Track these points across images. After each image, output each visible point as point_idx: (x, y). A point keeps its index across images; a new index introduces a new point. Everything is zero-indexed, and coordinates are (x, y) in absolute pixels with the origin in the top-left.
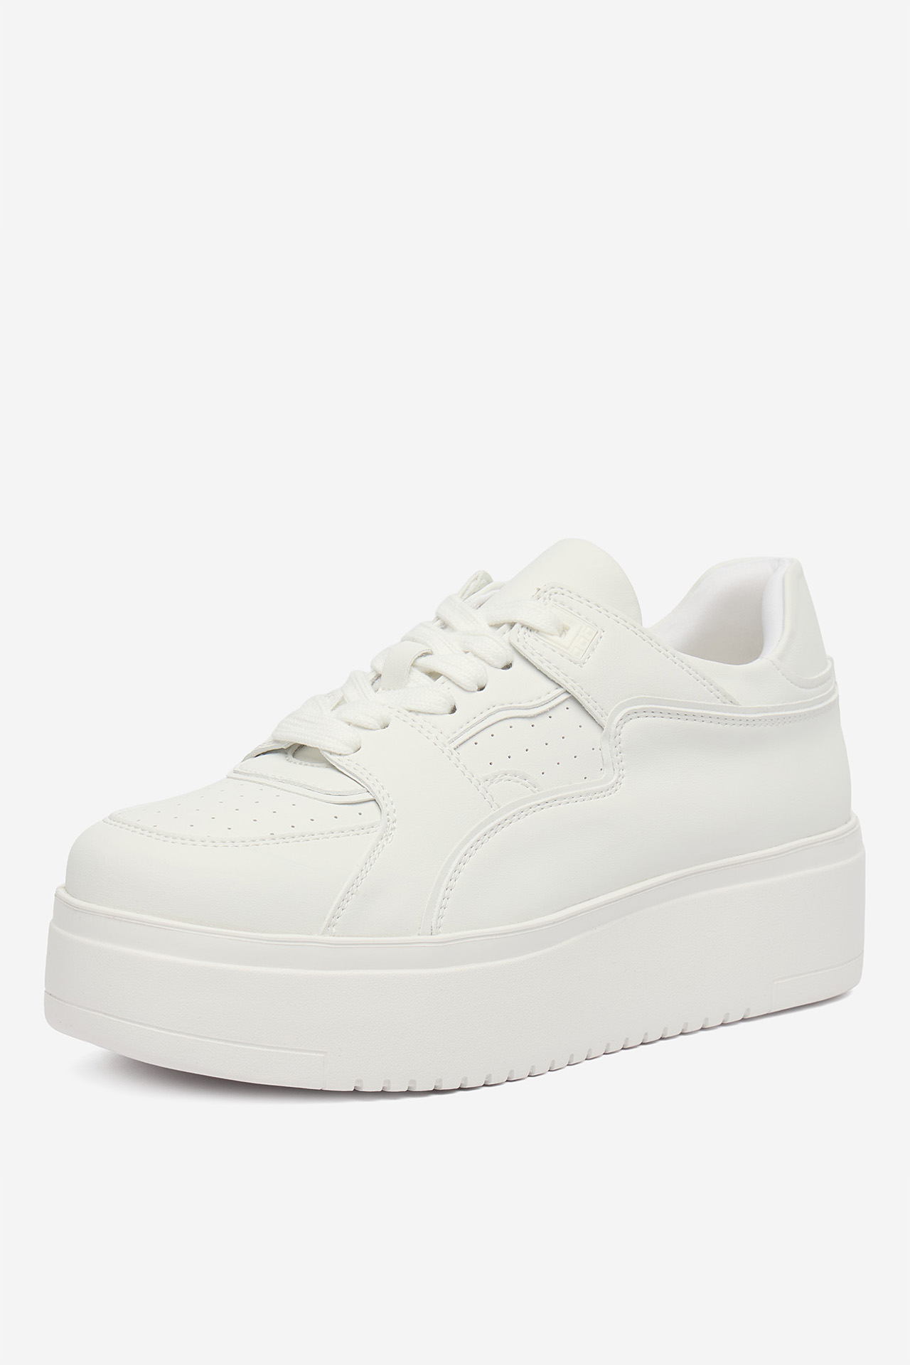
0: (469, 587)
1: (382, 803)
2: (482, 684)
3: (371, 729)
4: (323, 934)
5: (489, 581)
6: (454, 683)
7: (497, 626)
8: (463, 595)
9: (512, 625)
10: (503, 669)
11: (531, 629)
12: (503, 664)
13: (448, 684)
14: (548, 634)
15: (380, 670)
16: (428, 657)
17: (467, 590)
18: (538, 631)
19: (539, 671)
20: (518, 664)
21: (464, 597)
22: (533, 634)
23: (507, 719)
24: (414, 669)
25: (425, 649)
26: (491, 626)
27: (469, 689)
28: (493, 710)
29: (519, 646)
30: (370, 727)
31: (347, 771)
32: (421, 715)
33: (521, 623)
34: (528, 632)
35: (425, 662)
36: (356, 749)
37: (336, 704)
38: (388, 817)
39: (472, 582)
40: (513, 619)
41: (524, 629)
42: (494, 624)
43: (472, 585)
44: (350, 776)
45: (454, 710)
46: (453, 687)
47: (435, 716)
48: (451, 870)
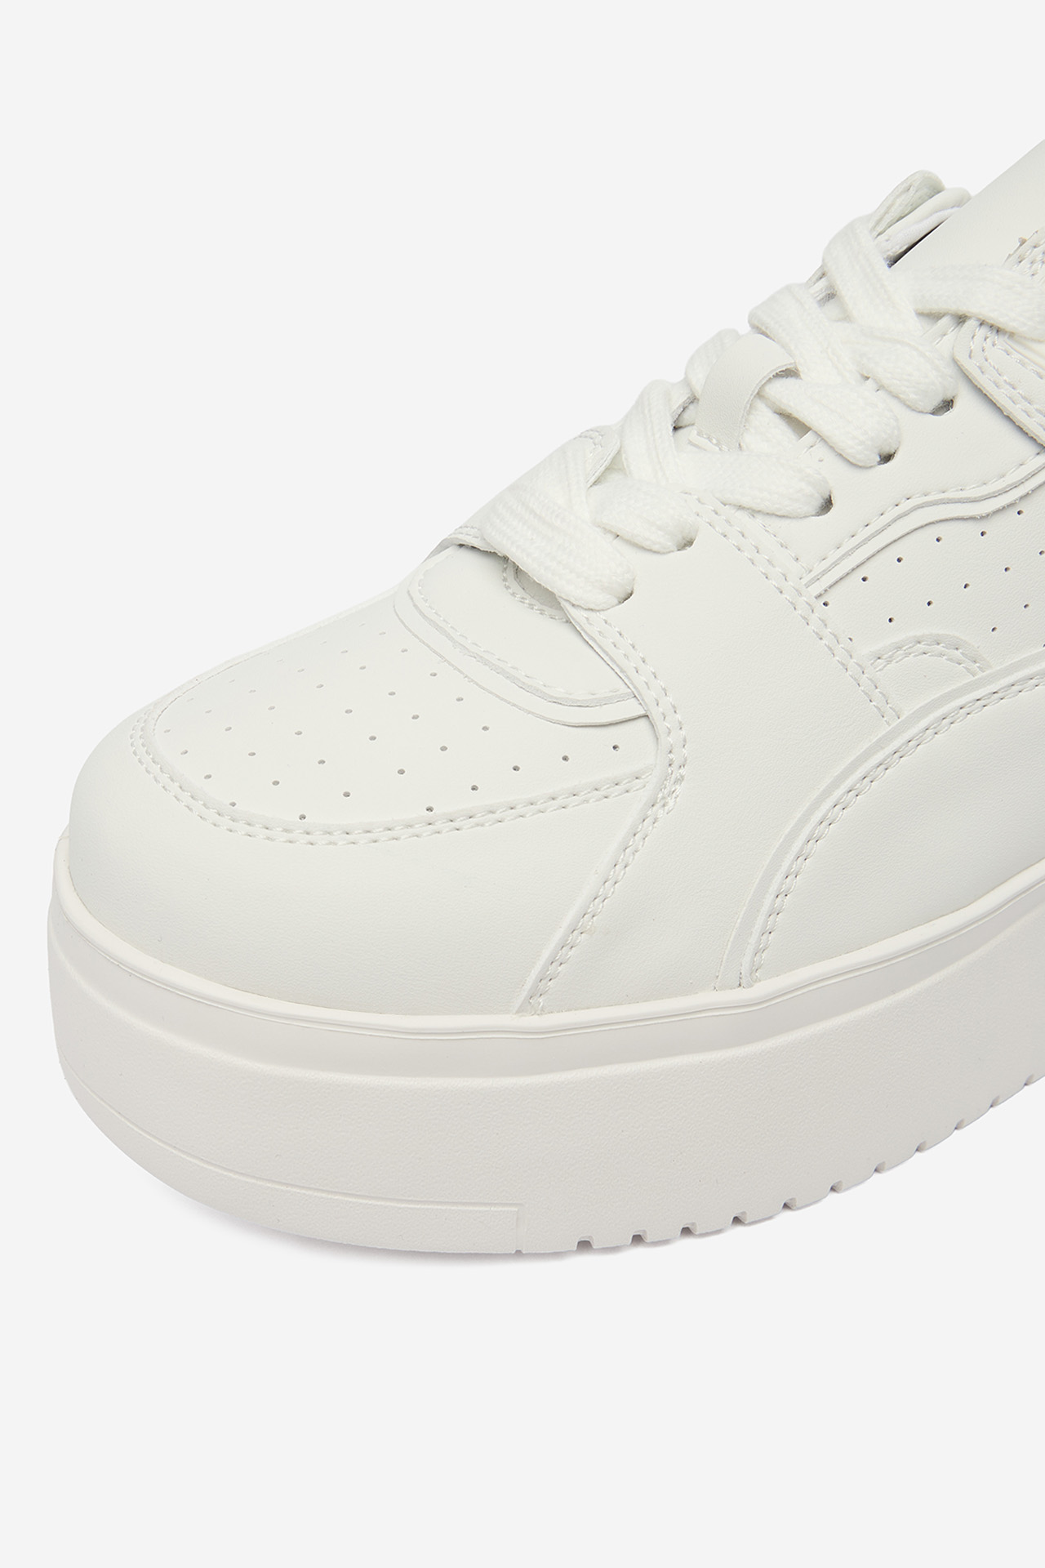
0: (889, 208)
1: (661, 726)
2: (887, 450)
3: (655, 552)
4: (517, 1012)
5: (936, 189)
6: (831, 447)
7: (934, 316)
8: (878, 222)
9: (961, 319)
10: (933, 413)
11: (998, 331)
12: (936, 401)
13: (820, 451)
14: (1033, 340)
15: (698, 389)
16: (790, 381)
17: (886, 213)
18: (1011, 335)
19: (1008, 418)
20: (966, 402)
21: (879, 229)
22: (1001, 341)
23: (933, 523)
24: (760, 405)
25: (784, 362)
26: (921, 314)
27: (860, 464)
28: (906, 506)
29: (971, 367)
30: (656, 548)
31: (600, 647)
32: (759, 519)
33: (978, 320)
34: (993, 336)
35: (784, 393)
36: (623, 596)
37: (602, 469)
38: (671, 756)
39: (898, 196)
40: (963, 309)
41: (982, 332)
42: (926, 311)
43: (898, 201)
44: (606, 658)
45: (828, 504)
46: (829, 457)
47: (788, 521)
48: (790, 857)
